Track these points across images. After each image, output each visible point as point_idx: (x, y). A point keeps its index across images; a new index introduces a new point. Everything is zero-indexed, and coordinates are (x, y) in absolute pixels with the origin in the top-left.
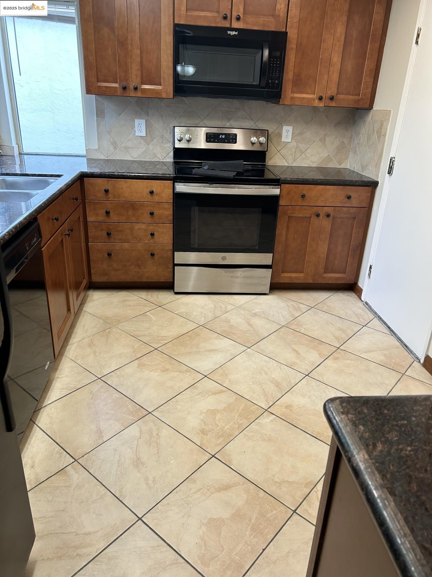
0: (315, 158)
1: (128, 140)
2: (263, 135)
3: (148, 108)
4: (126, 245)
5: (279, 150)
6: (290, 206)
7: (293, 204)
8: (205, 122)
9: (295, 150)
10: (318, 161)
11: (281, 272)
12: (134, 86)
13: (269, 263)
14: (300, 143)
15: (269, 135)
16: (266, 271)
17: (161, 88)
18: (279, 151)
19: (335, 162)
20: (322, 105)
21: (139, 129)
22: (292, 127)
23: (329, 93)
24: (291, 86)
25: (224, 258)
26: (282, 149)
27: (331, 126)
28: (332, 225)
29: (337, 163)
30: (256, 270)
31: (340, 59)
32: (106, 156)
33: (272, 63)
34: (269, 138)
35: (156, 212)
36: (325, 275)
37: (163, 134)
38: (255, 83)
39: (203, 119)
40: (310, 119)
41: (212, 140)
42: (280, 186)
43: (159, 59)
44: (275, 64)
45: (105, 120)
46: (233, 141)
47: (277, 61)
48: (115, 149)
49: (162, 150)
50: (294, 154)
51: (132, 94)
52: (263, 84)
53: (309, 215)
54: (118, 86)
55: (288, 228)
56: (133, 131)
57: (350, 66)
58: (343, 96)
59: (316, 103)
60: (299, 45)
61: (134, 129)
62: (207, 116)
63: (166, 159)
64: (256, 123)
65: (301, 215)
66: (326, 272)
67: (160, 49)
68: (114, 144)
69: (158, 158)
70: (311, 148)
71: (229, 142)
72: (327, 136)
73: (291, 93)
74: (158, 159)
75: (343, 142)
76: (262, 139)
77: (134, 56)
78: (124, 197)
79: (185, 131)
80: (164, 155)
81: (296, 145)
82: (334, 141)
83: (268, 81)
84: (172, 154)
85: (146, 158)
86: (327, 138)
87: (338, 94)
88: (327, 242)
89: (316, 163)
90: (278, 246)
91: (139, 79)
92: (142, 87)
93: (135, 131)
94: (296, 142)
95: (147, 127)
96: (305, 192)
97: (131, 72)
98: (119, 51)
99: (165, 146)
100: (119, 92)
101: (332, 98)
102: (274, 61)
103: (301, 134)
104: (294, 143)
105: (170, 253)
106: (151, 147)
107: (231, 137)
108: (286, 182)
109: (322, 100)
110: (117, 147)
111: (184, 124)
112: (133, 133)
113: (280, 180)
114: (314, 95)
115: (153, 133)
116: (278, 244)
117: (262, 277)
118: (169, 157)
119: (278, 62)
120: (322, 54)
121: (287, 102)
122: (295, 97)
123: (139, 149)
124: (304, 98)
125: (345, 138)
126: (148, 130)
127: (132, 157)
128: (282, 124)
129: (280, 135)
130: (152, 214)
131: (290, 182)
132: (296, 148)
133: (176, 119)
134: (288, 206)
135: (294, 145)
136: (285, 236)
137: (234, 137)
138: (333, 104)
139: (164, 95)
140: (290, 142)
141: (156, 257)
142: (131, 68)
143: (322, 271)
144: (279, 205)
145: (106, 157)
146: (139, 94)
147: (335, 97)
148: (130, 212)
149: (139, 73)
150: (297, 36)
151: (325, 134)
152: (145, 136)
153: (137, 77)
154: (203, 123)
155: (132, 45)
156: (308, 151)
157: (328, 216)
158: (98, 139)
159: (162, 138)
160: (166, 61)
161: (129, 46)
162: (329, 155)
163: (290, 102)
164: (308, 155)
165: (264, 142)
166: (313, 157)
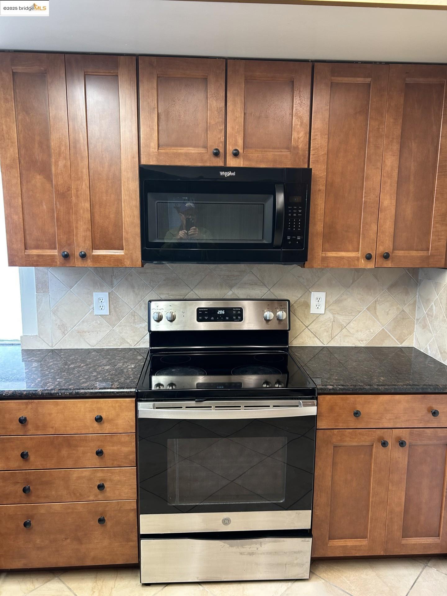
0: (363, 335)
1: (83, 321)
2: (282, 307)
3: (112, 276)
4: (57, 506)
5: (307, 324)
6: (335, 430)
7: (341, 426)
8: (197, 292)
9: (331, 324)
10: (368, 338)
11: (328, 539)
12: (81, 252)
13: (306, 525)
14: (338, 314)
15: (291, 305)
16: (302, 541)
17: (123, 254)
18: (307, 327)
19: (394, 338)
20: (371, 265)
21: (99, 306)
22: (325, 293)
23: (381, 249)
24: (320, 242)
25: (226, 522)
26: (313, 324)
27: (383, 290)
28: (408, 458)
29: (396, 341)
30: (284, 541)
31: (394, 202)
32: (50, 344)
33: (290, 213)
34: (291, 309)
35: (108, 449)
36: (404, 541)
37: (135, 310)
38: (265, 242)
39: (194, 288)
40: (351, 281)
41: (206, 318)
42: (317, 399)
43: (119, 213)
44: (295, 213)
45: (48, 295)
46: (237, 318)
47: (297, 209)
48: (64, 333)
49: (134, 332)
50: (330, 330)
51: (79, 263)
52: (279, 241)
53: (370, 443)
54: (56, 254)
55: (334, 464)
56: (91, 309)
57: (409, 210)
58: (402, 252)
59: (363, 264)
60: (329, 185)
61: (92, 305)
62: (198, 284)
63: (139, 345)
64: (270, 290)
65: (355, 444)
66: (405, 535)
67: (119, 200)
68: (63, 328)
69: (128, 343)
70: (355, 320)
71: (231, 320)
72: (378, 304)
73: (322, 251)
74: (127, 345)
75: (403, 311)
76: (282, 314)
77: (81, 211)
78: (52, 428)
79: (165, 307)
80: (137, 339)
81: (332, 317)
82: (389, 310)
83: (285, 238)
84: (148, 337)
85: (109, 344)
86: (378, 307)
87: (394, 249)
88: (404, 485)
89: (365, 342)
90: (319, 496)
91: (89, 243)
92: (93, 254)
93: (93, 308)
94: (333, 314)
95: (111, 303)
96: (359, 408)
97: (77, 234)
98: (58, 206)
99: (138, 326)
100: (58, 262)
101: (386, 256)
102: (293, 209)
103: (338, 301)
104: (329, 315)
105: (133, 515)
106: (117, 329)
107: (234, 312)
108: (325, 392)
109: (371, 259)
110: (66, 332)
111: (165, 295)
112: (91, 311)
113: (315, 390)
114: (357, 253)
115: (119, 310)
116: (319, 493)
117: (295, 552)
118: (144, 341)
119: (300, 211)
120: (364, 197)
121: (317, 264)
122: (328, 257)
123: (99, 332)
124: (342, 258)
125: (405, 305)
126: (112, 306)
127: (89, 345)
128: (310, 290)
129: (307, 305)
130: (100, 453)
131: (332, 391)
132: (332, 322)
133: (153, 290)
134: (332, 430)
135: (330, 318)
136: (330, 479)
137: (239, 312)
138: (388, 264)
139: (128, 263)
140: (324, 313)
141: (109, 523)
142: (77, 228)
143: (399, 534)
144: (316, 429)
145: (51, 346)
146: (90, 264)
147: (390, 254)
148: (64, 452)
149: (89, 234)
150: (325, 174)
151: (376, 301)
152: (109, 314)
153: (85, 241)
154: (193, 293)
155: (77, 196)
156: (351, 324)
157: (402, 444)
158: (38, 321)
159: (134, 316)
160: (129, 217)
161: (74, 198)
162: (383, 329)
163: (322, 264)
164: (351, 331)
165: (284, 317)
166: (360, 333)
